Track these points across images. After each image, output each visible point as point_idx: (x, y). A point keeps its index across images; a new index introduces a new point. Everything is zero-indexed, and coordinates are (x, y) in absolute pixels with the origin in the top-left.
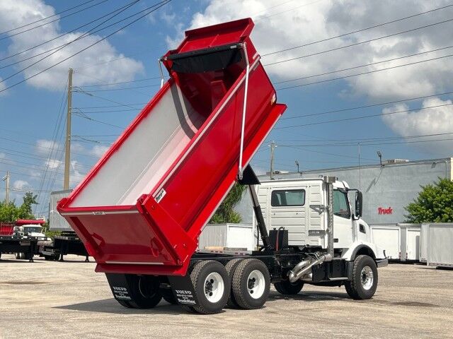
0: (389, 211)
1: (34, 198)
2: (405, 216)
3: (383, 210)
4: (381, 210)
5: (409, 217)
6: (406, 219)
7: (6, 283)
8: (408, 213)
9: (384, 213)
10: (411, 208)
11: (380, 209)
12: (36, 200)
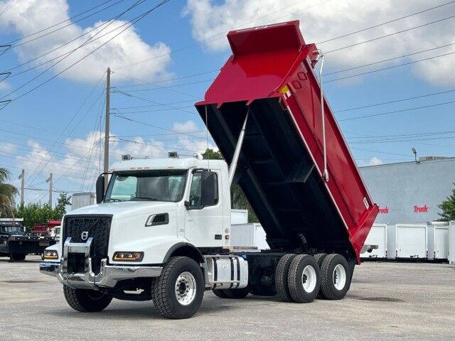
0: (425, 209)
1: (68, 199)
2: (439, 214)
3: (419, 208)
4: (416, 209)
5: (443, 216)
6: (440, 217)
7: (7, 282)
8: (442, 212)
9: (420, 211)
10: (445, 206)
11: (415, 207)
12: (70, 201)
